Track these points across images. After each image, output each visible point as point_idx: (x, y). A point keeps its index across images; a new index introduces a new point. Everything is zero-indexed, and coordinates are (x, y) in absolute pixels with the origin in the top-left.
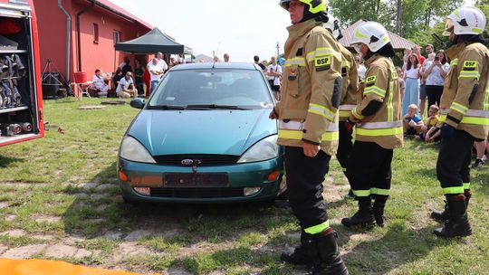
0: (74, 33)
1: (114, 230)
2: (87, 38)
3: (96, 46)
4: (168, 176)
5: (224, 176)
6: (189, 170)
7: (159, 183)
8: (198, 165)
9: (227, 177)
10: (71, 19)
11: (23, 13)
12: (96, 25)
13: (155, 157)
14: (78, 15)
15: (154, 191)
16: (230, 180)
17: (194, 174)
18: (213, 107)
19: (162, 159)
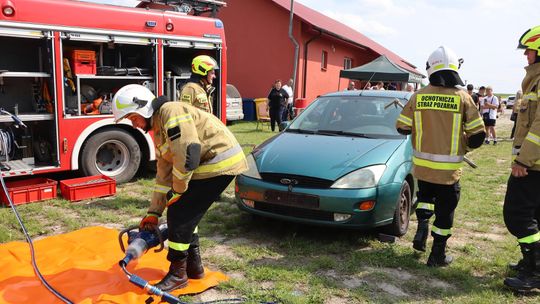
0: (301, 61)
1: (223, 234)
2: (314, 66)
3: (323, 73)
4: (269, 193)
5: (316, 200)
6: (285, 188)
7: (261, 198)
8: (294, 186)
9: (318, 200)
10: (299, 48)
11: (215, 45)
12: (326, 53)
13: (261, 174)
14: (308, 43)
15: (258, 205)
16: (321, 205)
17: (289, 194)
18: (340, 134)
19: (266, 177)
